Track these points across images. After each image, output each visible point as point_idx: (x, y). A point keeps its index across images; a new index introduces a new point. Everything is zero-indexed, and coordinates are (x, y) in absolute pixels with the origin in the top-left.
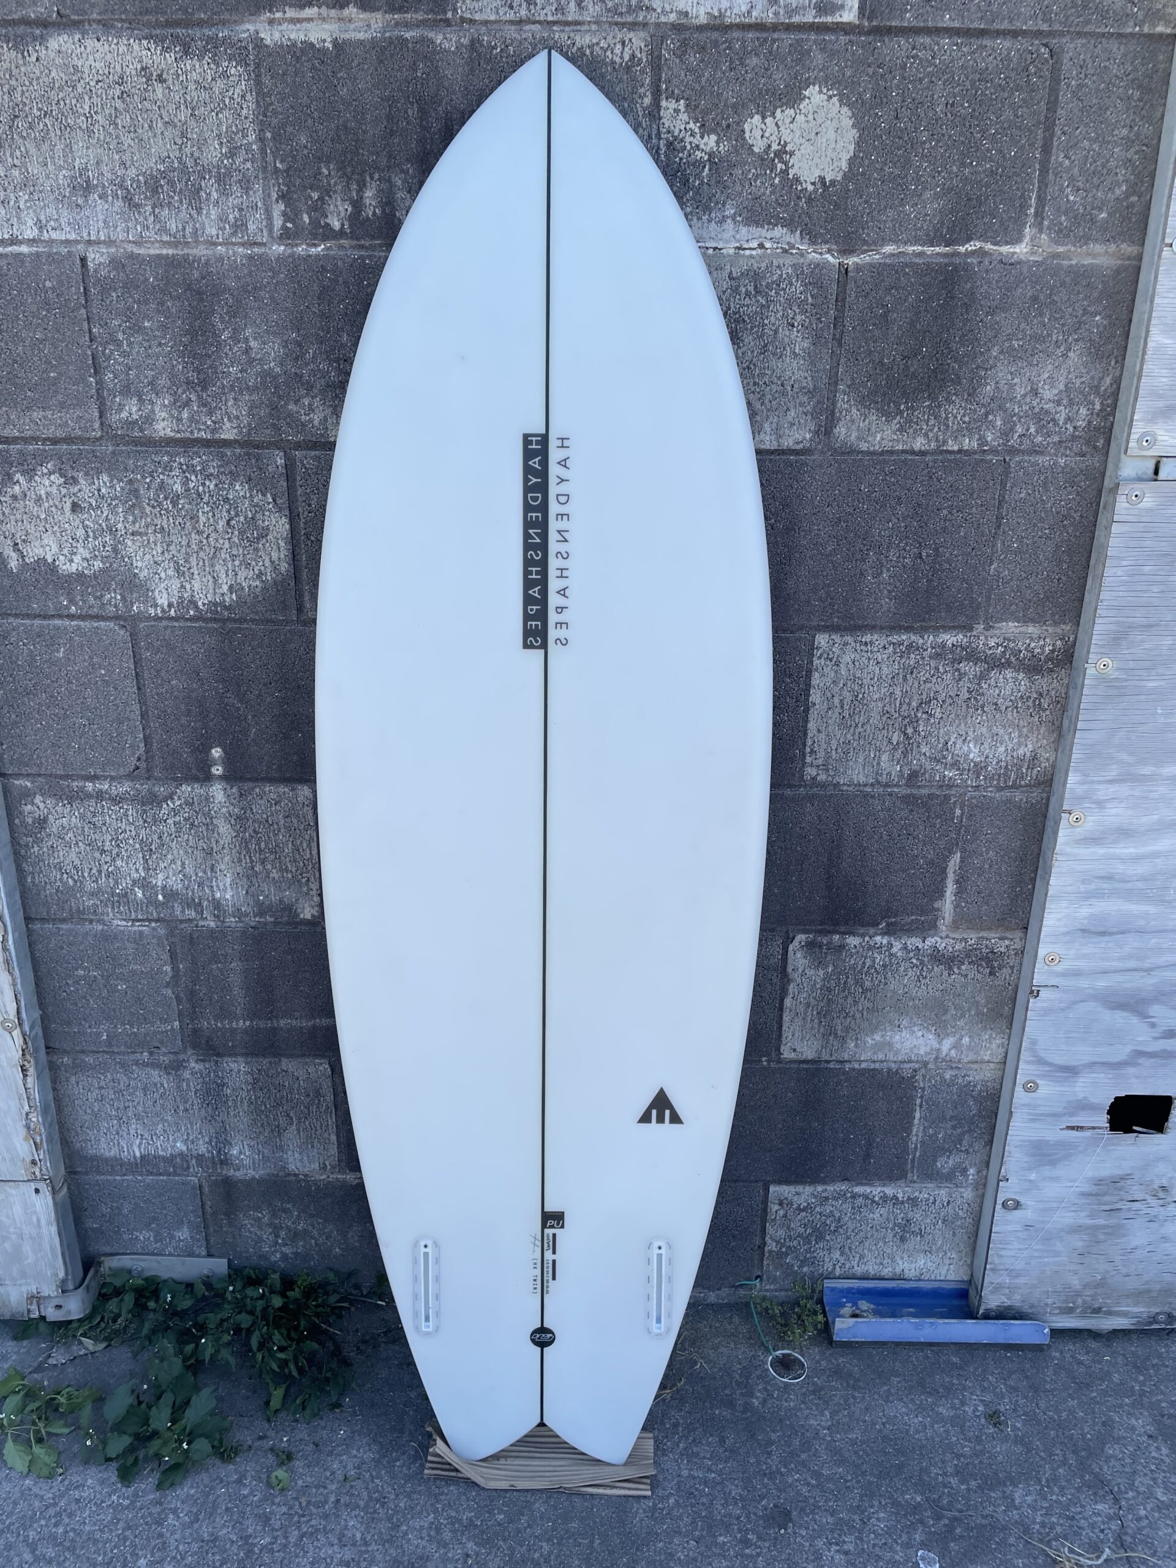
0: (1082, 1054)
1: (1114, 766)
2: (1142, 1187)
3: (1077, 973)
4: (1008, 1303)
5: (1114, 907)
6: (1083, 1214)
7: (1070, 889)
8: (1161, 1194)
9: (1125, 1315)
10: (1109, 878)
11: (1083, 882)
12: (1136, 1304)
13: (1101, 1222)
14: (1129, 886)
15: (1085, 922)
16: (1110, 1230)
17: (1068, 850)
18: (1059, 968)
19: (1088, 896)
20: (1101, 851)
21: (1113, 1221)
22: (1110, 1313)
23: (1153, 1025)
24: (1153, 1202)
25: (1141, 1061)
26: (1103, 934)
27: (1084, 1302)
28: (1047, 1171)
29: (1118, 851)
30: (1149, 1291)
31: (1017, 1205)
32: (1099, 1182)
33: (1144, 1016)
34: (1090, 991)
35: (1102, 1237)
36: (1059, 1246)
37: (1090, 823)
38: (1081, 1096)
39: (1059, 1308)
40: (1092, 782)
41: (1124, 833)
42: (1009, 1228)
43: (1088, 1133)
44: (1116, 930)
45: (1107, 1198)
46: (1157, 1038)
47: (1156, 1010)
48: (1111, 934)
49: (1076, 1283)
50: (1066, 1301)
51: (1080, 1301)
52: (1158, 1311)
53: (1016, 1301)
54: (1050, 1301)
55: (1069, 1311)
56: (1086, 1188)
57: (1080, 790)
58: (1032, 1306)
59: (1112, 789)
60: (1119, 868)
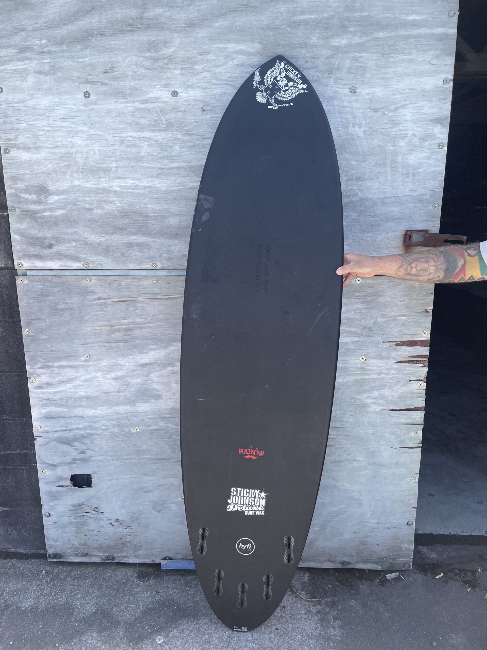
0: (56, 460)
1: (39, 363)
2: (89, 507)
3: (47, 432)
4: (56, 552)
5: (53, 409)
6: (72, 518)
7: (37, 403)
8: (96, 510)
9: (96, 556)
10: (48, 399)
11: (40, 401)
12: (99, 552)
13: (79, 520)
14: (55, 402)
15: (45, 414)
16: (82, 524)
17: (33, 390)
18: (41, 430)
19: (44, 405)
20: (43, 391)
21: (82, 520)
22: (91, 556)
23: (76, 449)
24: (94, 513)
25: (77, 462)
26: (52, 418)
27: (81, 551)
28: (56, 502)
29: (49, 391)
30: (102, 547)
31: (50, 515)
32: (74, 506)
33: (72, 446)
34: (53, 438)
35: (80, 526)
36: (67, 530)
37: (38, 382)
38: (60, 475)
39: (73, 553)
40: (34, 368)
41: (49, 385)
42: (49, 523)
43: (65, 488)
44: (55, 417)
45: (79, 512)
46: (79, 454)
47: (76, 444)
48: (54, 418)
49: (76, 543)
50: (75, 551)
51: (79, 551)
52: (108, 555)
53: (58, 551)
54: (69, 551)
55: (77, 555)
56: (71, 508)
57: (31, 371)
58: (64, 553)
59: (41, 370)
60: (51, 396)
